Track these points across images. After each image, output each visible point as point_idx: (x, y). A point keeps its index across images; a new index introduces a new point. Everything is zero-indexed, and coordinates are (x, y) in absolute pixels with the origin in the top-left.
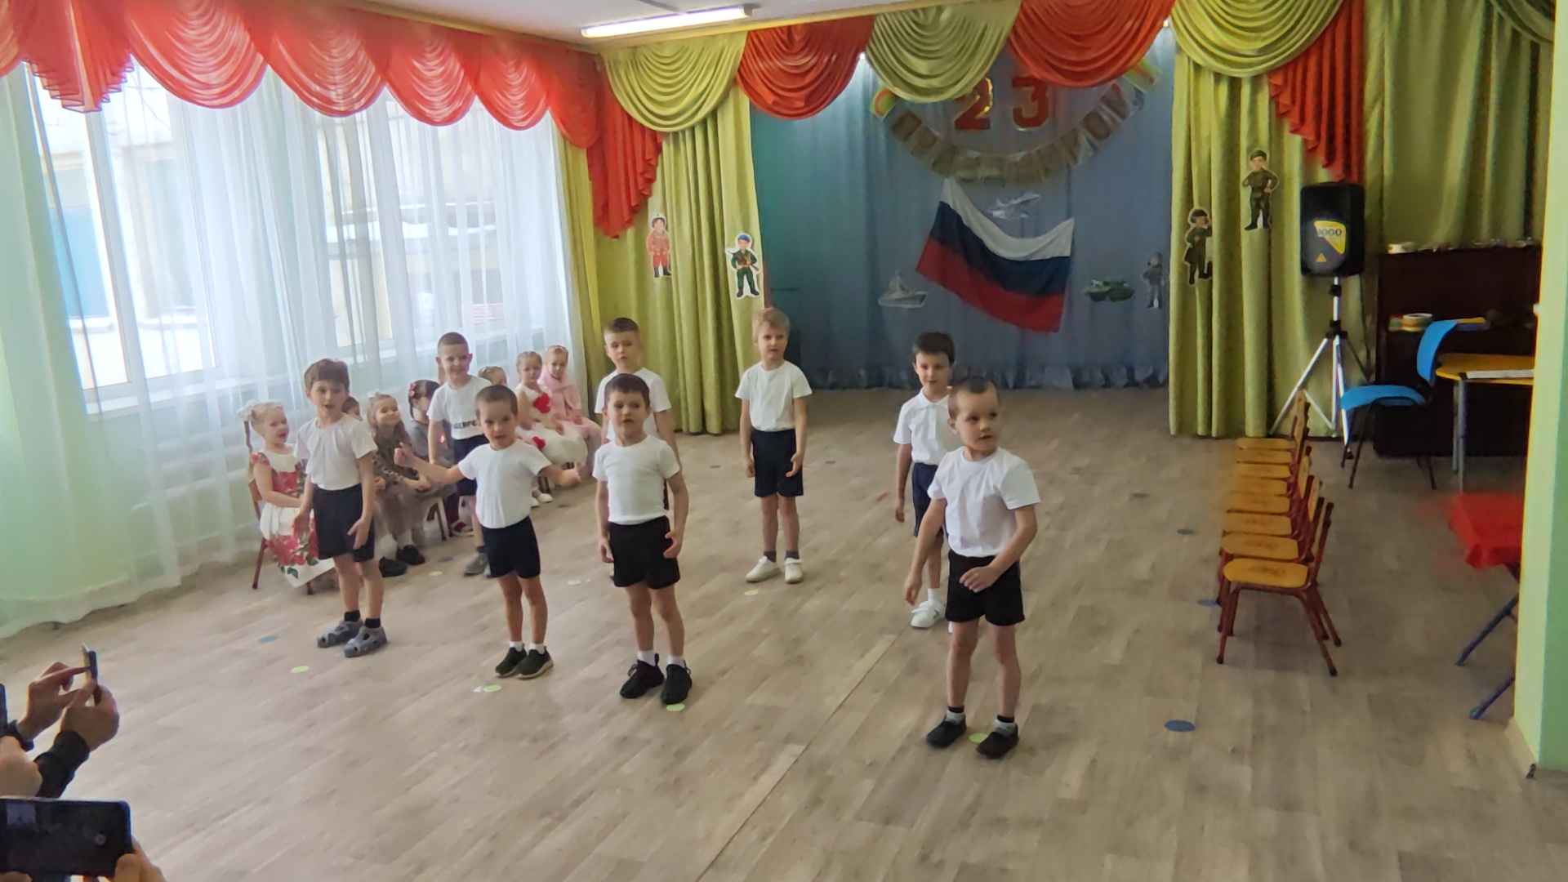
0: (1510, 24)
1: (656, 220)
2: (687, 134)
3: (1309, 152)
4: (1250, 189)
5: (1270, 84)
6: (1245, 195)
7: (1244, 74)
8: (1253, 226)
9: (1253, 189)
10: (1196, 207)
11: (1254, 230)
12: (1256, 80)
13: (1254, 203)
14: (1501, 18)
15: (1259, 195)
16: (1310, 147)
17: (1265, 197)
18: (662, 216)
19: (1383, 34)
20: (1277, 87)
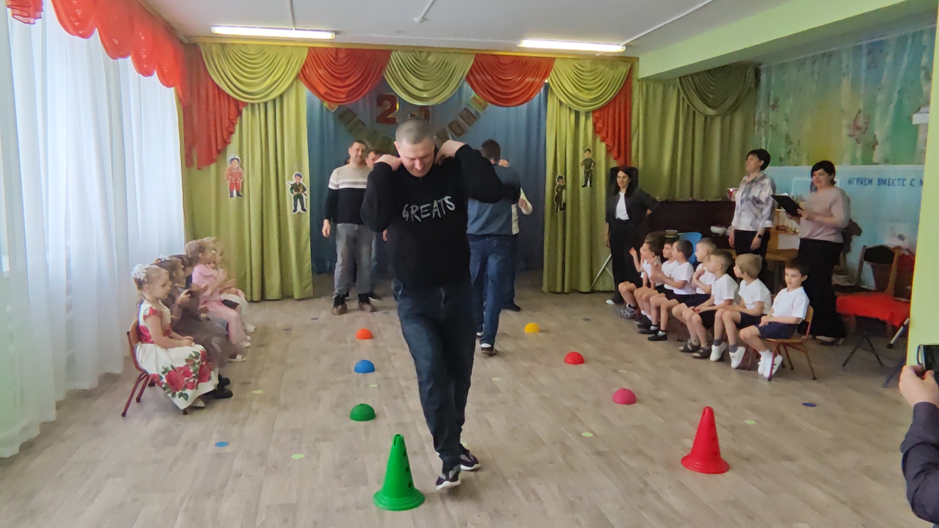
0: (687, 102)
1: (232, 160)
2: (262, 106)
3: (608, 151)
4: (584, 166)
5: (593, 116)
6: (582, 170)
7: (582, 110)
8: (585, 185)
9: (585, 168)
10: (559, 174)
11: (586, 187)
12: (587, 113)
13: (586, 174)
14: (683, 98)
15: (588, 170)
16: (609, 149)
17: (591, 171)
18: (237, 157)
19: (639, 99)
20: (597, 118)
